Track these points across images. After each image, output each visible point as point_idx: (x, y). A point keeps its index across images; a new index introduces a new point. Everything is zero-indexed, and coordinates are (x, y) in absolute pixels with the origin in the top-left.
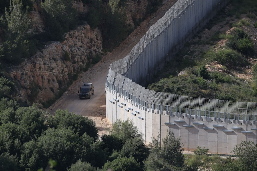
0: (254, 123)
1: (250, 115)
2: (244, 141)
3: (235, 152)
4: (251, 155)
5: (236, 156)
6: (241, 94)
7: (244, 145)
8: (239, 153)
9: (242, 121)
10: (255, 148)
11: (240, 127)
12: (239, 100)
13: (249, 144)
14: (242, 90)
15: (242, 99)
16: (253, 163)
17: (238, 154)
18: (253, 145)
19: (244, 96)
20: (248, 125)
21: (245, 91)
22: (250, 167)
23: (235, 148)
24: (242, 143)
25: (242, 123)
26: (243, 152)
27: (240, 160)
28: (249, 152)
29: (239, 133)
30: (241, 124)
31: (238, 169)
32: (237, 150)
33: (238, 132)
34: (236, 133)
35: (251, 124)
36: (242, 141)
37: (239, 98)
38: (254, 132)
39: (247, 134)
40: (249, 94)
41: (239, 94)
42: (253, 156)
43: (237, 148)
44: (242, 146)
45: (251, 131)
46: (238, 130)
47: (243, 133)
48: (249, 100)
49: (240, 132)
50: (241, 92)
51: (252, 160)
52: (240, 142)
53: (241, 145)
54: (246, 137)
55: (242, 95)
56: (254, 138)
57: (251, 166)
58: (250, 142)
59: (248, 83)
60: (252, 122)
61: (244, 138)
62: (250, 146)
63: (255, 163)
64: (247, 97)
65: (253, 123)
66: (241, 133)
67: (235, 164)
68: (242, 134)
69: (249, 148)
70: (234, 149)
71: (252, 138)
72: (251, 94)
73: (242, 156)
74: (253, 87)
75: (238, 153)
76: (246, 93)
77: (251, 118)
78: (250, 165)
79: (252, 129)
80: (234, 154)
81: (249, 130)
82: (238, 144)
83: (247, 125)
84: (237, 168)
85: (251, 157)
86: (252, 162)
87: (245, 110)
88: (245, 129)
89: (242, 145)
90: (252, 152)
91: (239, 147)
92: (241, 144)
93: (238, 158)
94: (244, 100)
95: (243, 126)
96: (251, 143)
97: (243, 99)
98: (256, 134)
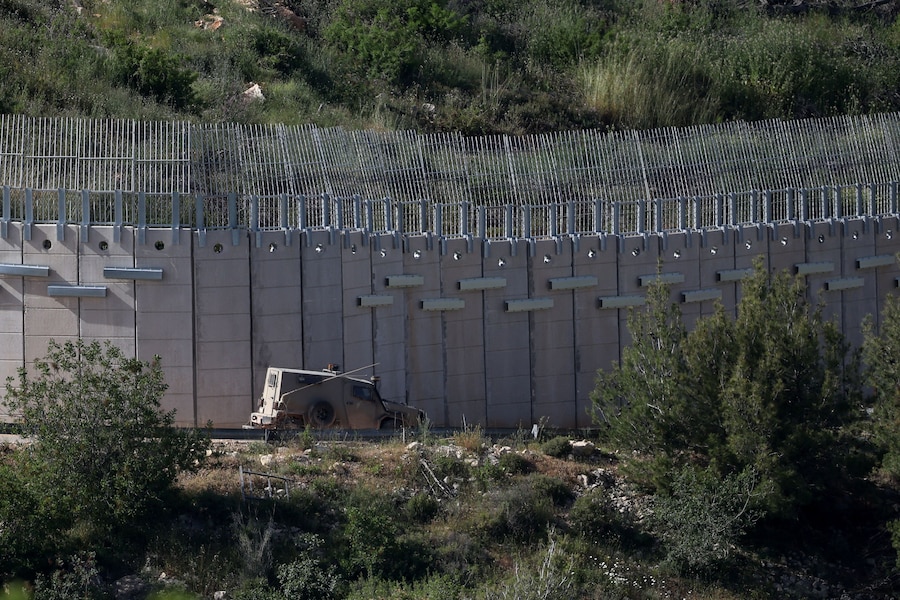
0: (121, 236)
1: (96, 195)
2: (62, 341)
3: (13, 406)
4: (107, 422)
5: (19, 432)
6: (44, 69)
7: (67, 367)
8: (40, 409)
9: (50, 229)
10: (124, 379)
11: (38, 261)
12: (31, 110)
13: (91, 358)
14: (45, 52)
15: (48, 99)
16: (115, 466)
17: (33, 420)
18: (116, 364)
19: (59, 83)
20: (87, 249)
21: (67, 57)
22: (98, 493)
23: (17, 384)
24: (56, 351)
25: (53, 238)
26: (60, 402)
27: (44, 449)
28: (94, 405)
29: (33, 299)
30: (47, 244)
31: (34, 504)
32: (25, 396)
33: (30, 293)
34: (19, 296)
35: (104, 245)
36: (52, 342)
37: (32, 93)
38: (122, 289)
39: (80, 302)
40: (86, 69)
41: (29, 70)
42: (114, 426)
43: (24, 385)
44: (52, 370)
45: (103, 284)
46: (27, 280)
47: (59, 297)
48: (86, 107)
49: (44, 293)
50: (41, 61)
51: (110, 448)
52: (40, 351)
53: (50, 366)
54: (74, 316)
55: (48, 78)
56: (118, 322)
57: (105, 483)
58: (96, 345)
59: (80, 9)
60: (107, 231)
61: (64, 325)
62: (98, 369)
63: (127, 463)
64: (73, 88)
65: (115, 240)
66: (46, 295)
67: (17, 473)
68: (50, 301)
69: (94, 381)
70: (9, 387)
71: (108, 323)
72: (99, 71)
73: (54, 429)
74: (108, 29)
75: (29, 414)
76: (68, 64)
77: (100, 210)
78: (100, 476)
79: (108, 274)
80: (10, 420)
81: (94, 280)
82: (30, 358)
83: (79, 251)
84: (25, 496)
85: (102, 434)
86: (108, 461)
87: (64, 167)
88: (68, 275)
89: (56, 367)
90: (108, 402)
91: (34, 375)
92: (50, 361)
93: (31, 441)
94: (62, 105)
95: (59, 259)
96: (104, 350)
97: (55, 101)
98: (130, 301)
